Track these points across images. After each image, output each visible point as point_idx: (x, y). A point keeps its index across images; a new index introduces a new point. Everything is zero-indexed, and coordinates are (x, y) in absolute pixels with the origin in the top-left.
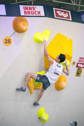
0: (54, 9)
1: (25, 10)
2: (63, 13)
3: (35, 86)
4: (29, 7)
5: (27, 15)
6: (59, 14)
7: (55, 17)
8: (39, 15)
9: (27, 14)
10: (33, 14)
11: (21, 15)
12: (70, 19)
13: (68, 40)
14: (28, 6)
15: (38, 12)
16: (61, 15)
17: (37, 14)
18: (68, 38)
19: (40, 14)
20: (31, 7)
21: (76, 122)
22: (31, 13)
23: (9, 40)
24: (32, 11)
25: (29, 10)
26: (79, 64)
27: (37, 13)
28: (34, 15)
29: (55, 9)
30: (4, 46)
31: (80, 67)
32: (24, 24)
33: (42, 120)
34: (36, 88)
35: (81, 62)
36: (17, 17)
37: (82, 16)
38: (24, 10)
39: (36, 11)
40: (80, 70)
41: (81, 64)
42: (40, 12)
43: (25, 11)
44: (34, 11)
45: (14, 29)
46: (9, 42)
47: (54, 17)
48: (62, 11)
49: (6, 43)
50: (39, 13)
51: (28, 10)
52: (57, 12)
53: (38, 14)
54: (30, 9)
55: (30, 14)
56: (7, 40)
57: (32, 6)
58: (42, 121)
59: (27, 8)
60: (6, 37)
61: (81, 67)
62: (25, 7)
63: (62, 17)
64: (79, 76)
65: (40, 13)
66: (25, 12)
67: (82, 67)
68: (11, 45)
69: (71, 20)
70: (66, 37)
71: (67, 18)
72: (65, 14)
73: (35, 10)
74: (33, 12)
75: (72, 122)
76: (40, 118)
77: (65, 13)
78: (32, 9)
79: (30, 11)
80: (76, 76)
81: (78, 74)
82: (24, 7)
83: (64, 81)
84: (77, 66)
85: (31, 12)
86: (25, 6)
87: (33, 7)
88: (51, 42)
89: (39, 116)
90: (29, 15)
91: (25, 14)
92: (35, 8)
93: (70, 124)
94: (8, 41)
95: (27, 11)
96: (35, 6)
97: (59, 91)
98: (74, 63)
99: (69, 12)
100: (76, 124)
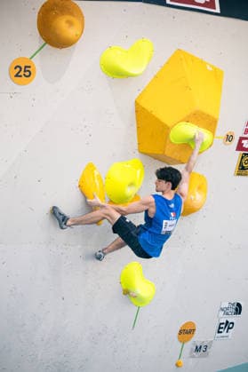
3: (111, 201)
7: (168, 2)
12: (215, 8)
13: (211, 69)
18: (211, 66)
21: (239, 305)
23: (26, 67)
26: (244, 142)
30: (11, 85)
32: (69, 22)
33: (135, 297)
45: (41, 34)
46: (27, 74)
47: (163, 3)
49: (17, 75)
56: (21, 68)
58: (133, 300)
60: (18, 59)
68: (33, 82)
70: (202, 62)
71: (205, 5)
75: (225, 305)
76: (126, 292)
80: (238, 174)
81: (243, 169)
83: (199, 188)
88: (156, 77)
89: (124, 288)
93: (222, 309)
94: (25, 71)
98: (229, 138)
100: (238, 309)
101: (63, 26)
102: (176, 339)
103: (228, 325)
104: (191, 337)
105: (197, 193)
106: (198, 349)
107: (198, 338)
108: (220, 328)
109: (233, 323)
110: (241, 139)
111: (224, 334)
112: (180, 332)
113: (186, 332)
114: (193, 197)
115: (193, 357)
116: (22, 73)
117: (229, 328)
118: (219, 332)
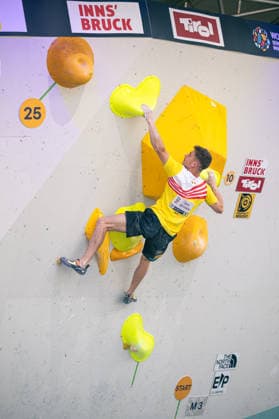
0: (171, 10)
1: (84, 17)
2: (199, 23)
3: (115, 249)
4: (96, 7)
5: (91, 31)
6: (186, 29)
7: (176, 36)
8: (128, 31)
9: (89, 28)
10: (109, 28)
11: (73, 31)
12: (218, 42)
13: (213, 104)
14: (93, 4)
15: (123, 20)
16: (191, 31)
17: (120, 29)
19: (130, 29)
20: (102, 6)
21: (234, 357)
22: (101, 25)
23: (36, 108)
24: (106, 18)
25: (95, 17)
26: (244, 182)
27: (119, 24)
28: (113, 31)
29: (174, 13)
30: (21, 128)
31: (248, 189)
32: (81, 61)
33: (136, 351)
34: (116, 255)
35: (251, 175)
36: (62, 38)
37: (254, 33)
38: (82, 15)
39: (118, 20)
40: (248, 199)
41: (251, 179)
42: (129, 20)
43: (83, 20)
44: (112, 19)
45: (51, 74)
46: (37, 115)
47: (171, 38)
48: (196, 19)
49: (27, 118)
50: (127, 24)
51: (92, 15)
52: (182, 21)
53: (125, 29)
54: (100, 11)
55: (100, 29)
56: (30, 110)
57: (105, 4)
58: (133, 354)
59: (89, 11)
60: (28, 100)
61: (252, 188)
62: (85, 6)
63: (196, 35)
64: (245, 216)
65: (131, 24)
66: (85, 23)
67: (254, 189)
68: (43, 124)
69: (222, 44)
70: (207, 99)
72: (205, 28)
73: (113, 14)
74: (109, 21)
75: (221, 357)
76: (127, 347)
77: (204, 22)
78: (106, 12)
79: (100, 18)
80: (237, 216)
81: (242, 210)
82: (80, 6)
83: (201, 232)
84: (240, 187)
85: (103, 20)
86: (82, 3)
87: (108, 7)
88: (163, 116)
89: (125, 342)
90: (97, 32)
91: (84, 28)
92: (113, 9)
93: (218, 362)
94: (35, 113)
95: (89, 18)
96: (113, 4)
97: (185, 264)
98: (230, 178)
99: (217, 19)
100: (233, 361)
101: (75, 64)
102: (173, 397)
103: (223, 379)
104: (187, 394)
105: (199, 238)
106: (193, 406)
107: (194, 395)
108: (215, 382)
109: (227, 377)
110: (241, 178)
111: (219, 388)
112: (177, 389)
113: (183, 388)
114: (196, 241)
115: (189, 415)
116: (31, 115)
117: (224, 382)
118: (214, 387)
